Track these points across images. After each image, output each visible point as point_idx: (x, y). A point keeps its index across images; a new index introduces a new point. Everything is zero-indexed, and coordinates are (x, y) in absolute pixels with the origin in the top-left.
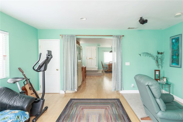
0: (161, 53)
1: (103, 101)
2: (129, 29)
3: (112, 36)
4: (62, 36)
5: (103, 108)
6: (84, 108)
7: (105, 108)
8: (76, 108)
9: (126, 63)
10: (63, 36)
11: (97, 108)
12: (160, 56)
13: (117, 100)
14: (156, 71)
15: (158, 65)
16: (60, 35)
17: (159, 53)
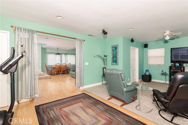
0: (106, 56)
1: (73, 98)
2: (89, 36)
3: (76, 39)
4: (15, 27)
5: (79, 102)
6: (61, 108)
7: (80, 102)
8: (52, 111)
9: (86, 63)
10: (17, 28)
11: (74, 104)
12: (105, 58)
13: (84, 94)
14: (103, 68)
15: (104, 64)
16: (12, 27)
17: (105, 56)
